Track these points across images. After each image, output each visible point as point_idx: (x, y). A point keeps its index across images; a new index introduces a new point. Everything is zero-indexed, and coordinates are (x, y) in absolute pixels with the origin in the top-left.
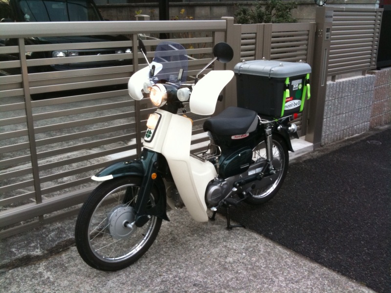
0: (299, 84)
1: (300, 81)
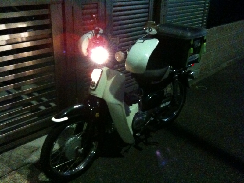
1: (199, 41)
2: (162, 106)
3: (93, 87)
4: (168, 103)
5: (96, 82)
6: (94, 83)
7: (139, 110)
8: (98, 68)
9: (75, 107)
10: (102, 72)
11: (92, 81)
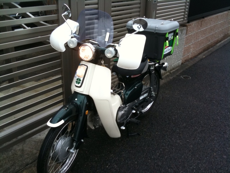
0: (172, 36)
1: (172, 34)
2: (141, 98)
3: (78, 84)
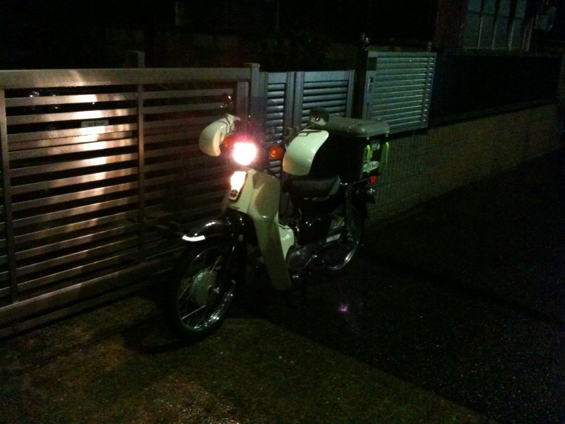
0: (377, 144)
2: (329, 240)
3: (234, 197)
4: (338, 237)
5: (238, 191)
6: (236, 191)
7: (295, 242)
8: (242, 171)
9: (207, 225)
10: (247, 176)
11: (232, 189)
